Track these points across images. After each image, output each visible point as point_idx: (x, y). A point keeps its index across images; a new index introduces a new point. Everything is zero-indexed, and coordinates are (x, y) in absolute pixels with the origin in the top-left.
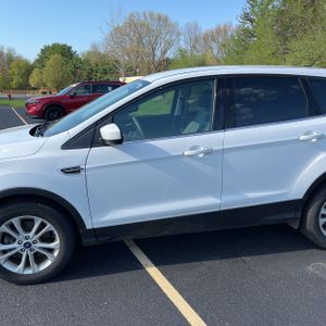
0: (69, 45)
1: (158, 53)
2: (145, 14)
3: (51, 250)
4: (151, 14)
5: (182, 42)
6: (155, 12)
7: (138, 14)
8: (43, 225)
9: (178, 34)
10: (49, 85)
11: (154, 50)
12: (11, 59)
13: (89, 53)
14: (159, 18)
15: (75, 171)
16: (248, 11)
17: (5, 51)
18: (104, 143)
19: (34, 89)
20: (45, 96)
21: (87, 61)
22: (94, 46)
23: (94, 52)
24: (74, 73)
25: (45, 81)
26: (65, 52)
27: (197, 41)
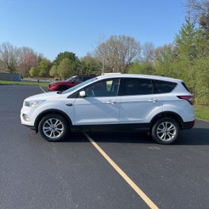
0: (74, 53)
1: (126, 60)
2: (120, 37)
3: (60, 131)
4: (124, 37)
5: (142, 54)
6: (126, 36)
7: (116, 36)
8: (59, 122)
9: (140, 49)
10: (60, 75)
11: (124, 58)
12: (40, 59)
13: (85, 58)
14: (129, 39)
15: (71, 105)
16: (181, 38)
17: (38, 55)
18: (80, 97)
19: (51, 77)
20: (57, 82)
21: (83, 63)
22: (89, 54)
23: (88, 57)
24: (75, 69)
25: (58, 73)
26: (71, 57)
27: (151, 53)
